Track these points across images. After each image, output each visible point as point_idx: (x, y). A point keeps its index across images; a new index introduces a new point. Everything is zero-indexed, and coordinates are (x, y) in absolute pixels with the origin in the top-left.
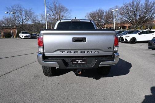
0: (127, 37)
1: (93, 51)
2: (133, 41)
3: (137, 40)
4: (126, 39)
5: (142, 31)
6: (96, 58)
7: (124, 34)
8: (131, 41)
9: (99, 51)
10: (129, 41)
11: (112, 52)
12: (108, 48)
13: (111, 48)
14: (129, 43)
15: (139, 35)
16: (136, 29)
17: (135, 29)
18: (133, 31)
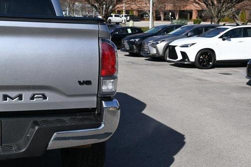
0: (186, 46)
1: (27, 95)
2: (207, 59)
3: (219, 58)
4: (184, 54)
5: (231, 28)
6: (39, 119)
7: (178, 36)
8: (199, 59)
9: (46, 93)
10: (192, 58)
11: (95, 98)
12: (80, 82)
13: (88, 83)
14: (192, 65)
15: (224, 40)
16: (219, 22)
17: (216, 20)
18: (207, 28)
